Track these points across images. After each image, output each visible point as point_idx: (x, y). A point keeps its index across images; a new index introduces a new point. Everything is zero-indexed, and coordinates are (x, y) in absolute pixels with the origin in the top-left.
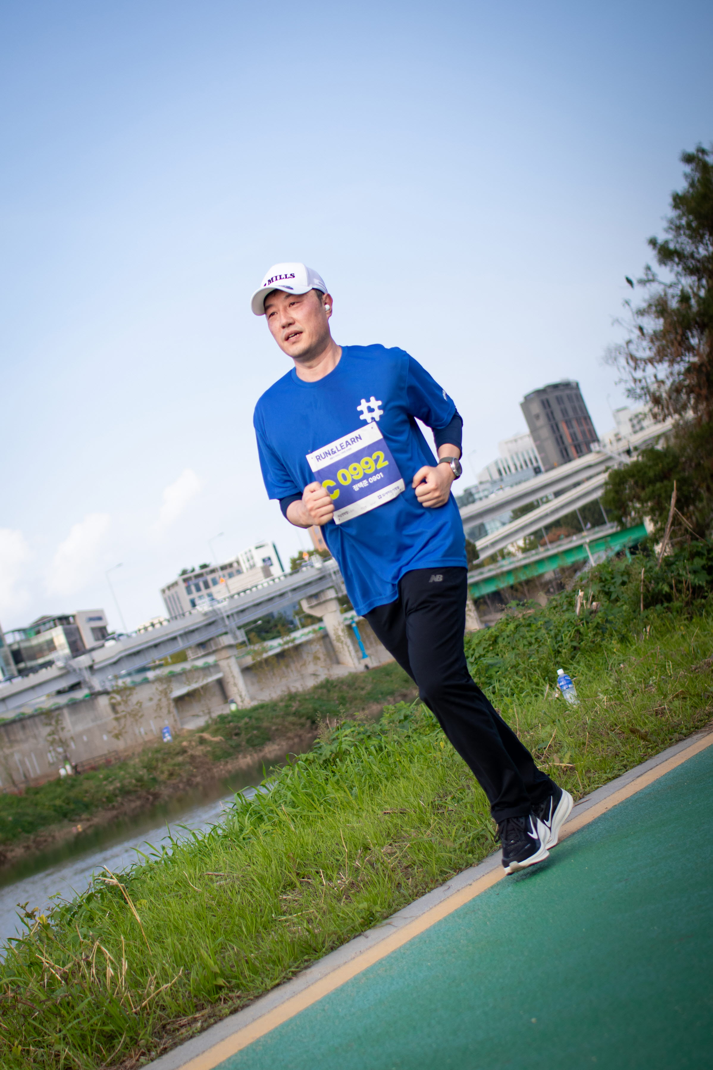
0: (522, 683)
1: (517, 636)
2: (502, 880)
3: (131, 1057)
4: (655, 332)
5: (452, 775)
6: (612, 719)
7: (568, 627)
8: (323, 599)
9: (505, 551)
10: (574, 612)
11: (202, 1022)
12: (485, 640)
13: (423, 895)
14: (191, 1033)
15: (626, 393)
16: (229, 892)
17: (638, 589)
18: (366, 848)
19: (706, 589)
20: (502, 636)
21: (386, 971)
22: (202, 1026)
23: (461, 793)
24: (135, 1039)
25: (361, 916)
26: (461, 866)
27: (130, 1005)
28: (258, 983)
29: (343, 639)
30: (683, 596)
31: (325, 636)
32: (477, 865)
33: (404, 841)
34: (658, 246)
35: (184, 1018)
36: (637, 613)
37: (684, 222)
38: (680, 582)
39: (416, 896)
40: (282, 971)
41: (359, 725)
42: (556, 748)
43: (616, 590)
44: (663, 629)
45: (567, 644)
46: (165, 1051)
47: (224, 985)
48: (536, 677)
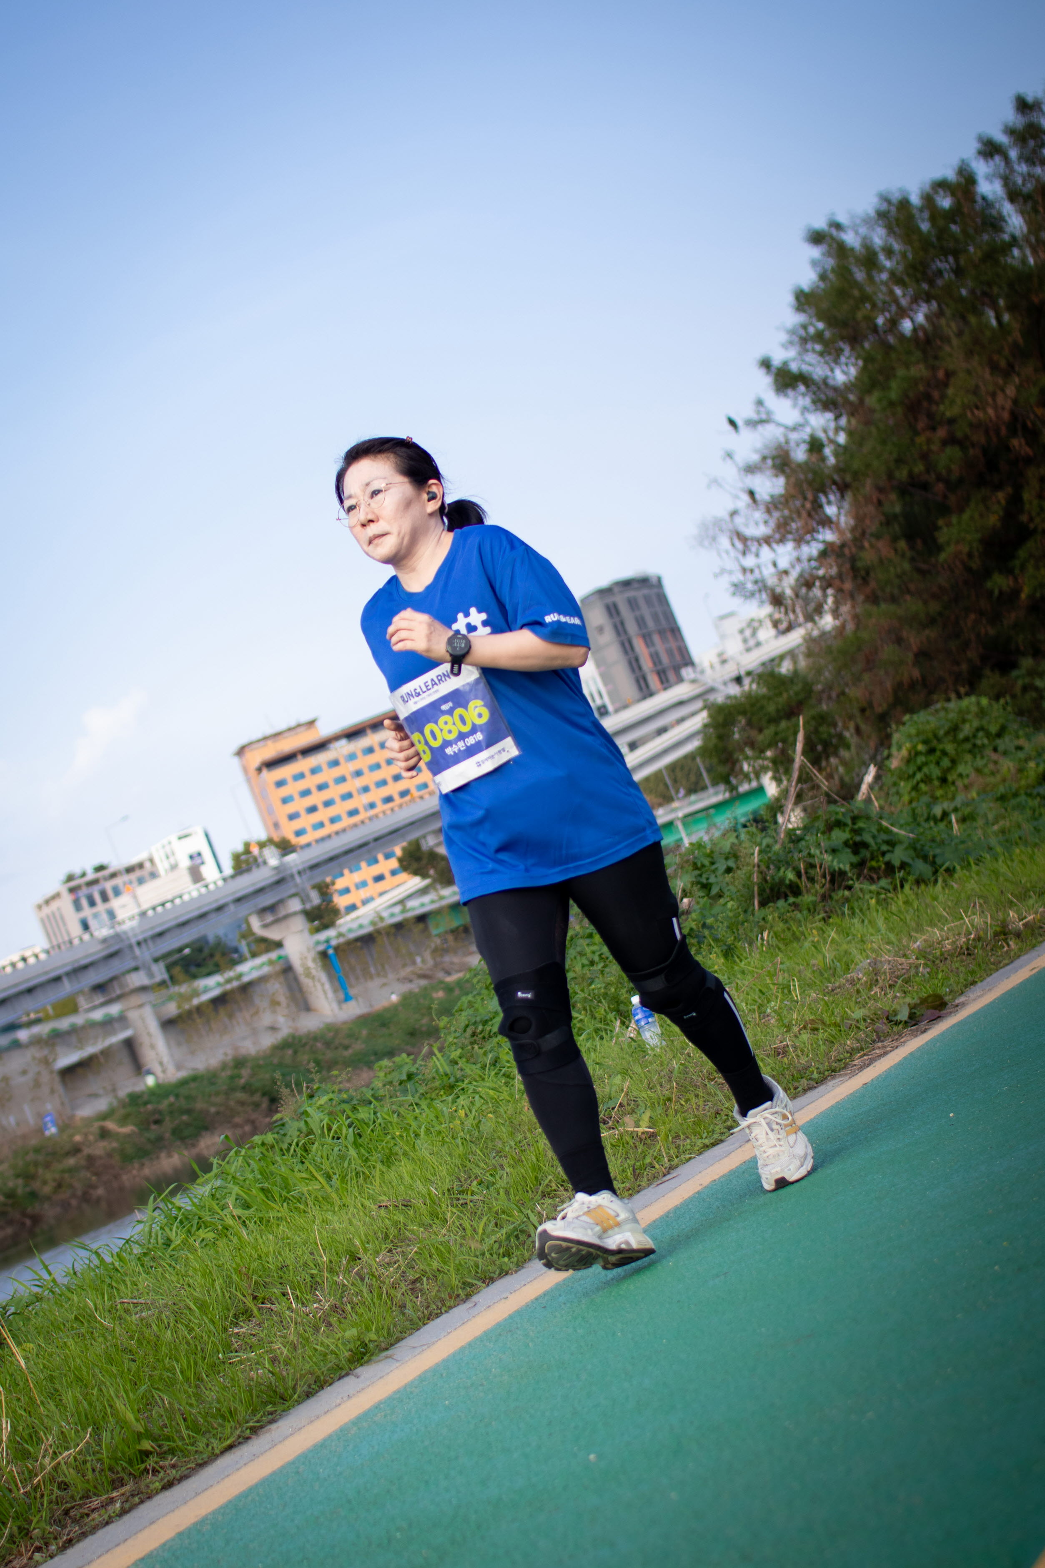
0: (581, 1021)
3: (22, 1555)
4: (772, 496)
5: (479, 1152)
8: (282, 912)
11: (122, 1503)
13: (437, 1317)
14: (106, 1517)
15: (732, 589)
16: (154, 1327)
17: (749, 877)
18: (354, 1258)
19: (850, 875)
21: (385, 1416)
22: (122, 1508)
23: (491, 1175)
24: (24, 1529)
25: (348, 1348)
26: (492, 1275)
27: (17, 1486)
28: (201, 1445)
29: (314, 972)
30: (817, 886)
31: (288, 969)
32: (516, 1272)
33: (408, 1245)
34: (774, 370)
35: (96, 1498)
36: (749, 913)
37: (812, 330)
38: (813, 866)
39: (429, 1318)
40: (236, 1428)
42: (629, 1108)
43: (718, 880)
44: (789, 935)
46: (70, 1543)
47: (152, 1449)
48: (601, 1011)
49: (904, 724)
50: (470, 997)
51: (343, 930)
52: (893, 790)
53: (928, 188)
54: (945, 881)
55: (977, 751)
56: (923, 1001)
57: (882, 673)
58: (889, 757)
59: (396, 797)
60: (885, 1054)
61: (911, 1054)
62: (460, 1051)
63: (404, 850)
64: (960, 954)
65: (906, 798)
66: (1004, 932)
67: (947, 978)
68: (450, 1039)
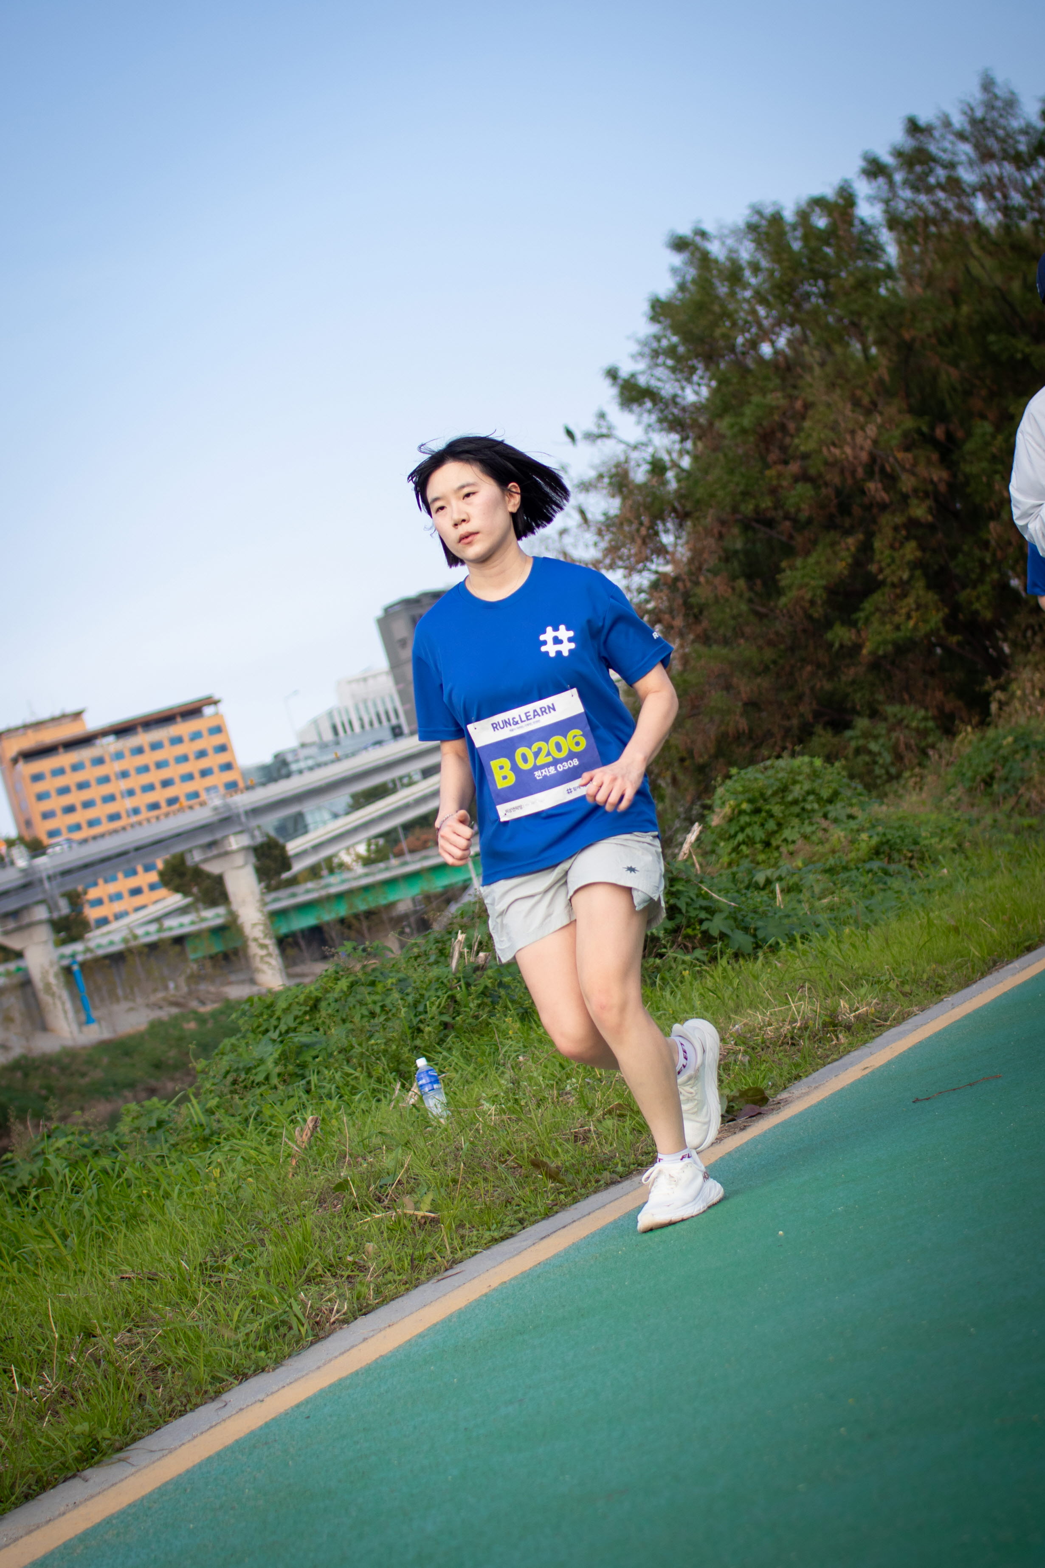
0: (356, 1078)
1: (352, 1000)
2: (315, 1395)
4: (605, 517)
5: (236, 1222)
6: (503, 1144)
7: (437, 990)
8: (26, 920)
9: (336, 861)
10: (448, 966)
12: (298, 1003)
13: (181, 1415)
18: (90, 1335)
19: (663, 942)
20: (326, 999)
21: (118, 1535)
23: (249, 1251)
25: (77, 1444)
26: (246, 1371)
29: (55, 989)
31: (26, 983)
32: (274, 1370)
33: (152, 1326)
34: (620, 382)
37: (665, 343)
39: (170, 1416)
41: (81, 1133)
42: (409, 1186)
45: (433, 1018)
48: (378, 1070)
49: (730, 778)
50: (233, 1040)
51: (92, 944)
53: (803, 202)
54: (766, 958)
55: (805, 815)
56: (743, 1094)
57: (706, 720)
58: (712, 814)
59: (163, 804)
61: (729, 1154)
63: (167, 863)
64: (783, 1043)
65: (725, 859)
66: (833, 1024)
67: (770, 1070)
68: (208, 1085)
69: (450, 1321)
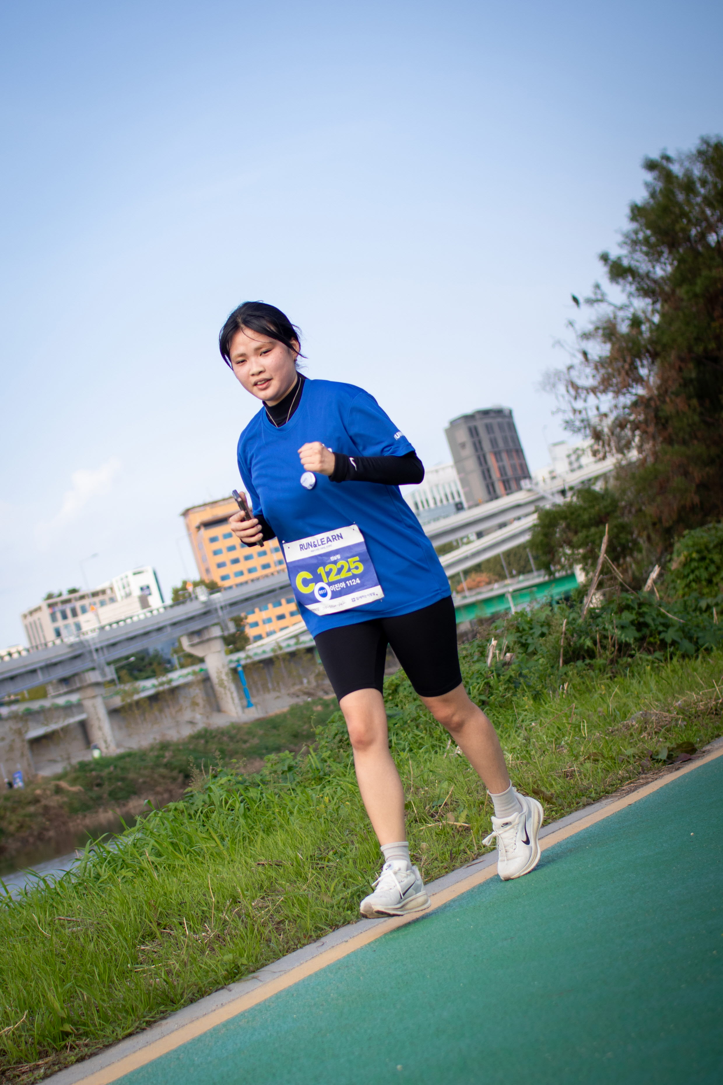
0: (422, 738)
4: (600, 357)
5: (336, 830)
7: (477, 678)
8: (206, 636)
10: (486, 662)
11: (46, 1069)
13: (294, 951)
14: (32, 1079)
15: (564, 425)
16: (82, 940)
17: (558, 642)
18: (235, 901)
19: (633, 646)
20: (403, 685)
21: (248, 1022)
22: (45, 1073)
23: (344, 848)
25: (225, 968)
26: (338, 923)
28: (108, 1031)
29: (226, 683)
30: (608, 653)
31: (206, 679)
32: (356, 922)
33: (277, 895)
34: (610, 263)
35: (26, 1064)
36: (555, 668)
37: (641, 236)
38: (606, 637)
39: (287, 951)
40: (135, 1021)
41: (237, 775)
42: (452, 807)
43: (534, 642)
44: (583, 687)
47: (71, 1031)
48: (437, 733)
49: (684, 537)
51: (251, 653)
52: (672, 586)
54: (704, 657)
56: (679, 746)
57: (671, 497)
58: (670, 560)
60: (647, 783)
61: (667, 785)
62: (329, 752)
64: (710, 713)
65: (680, 592)
67: (699, 731)
68: (323, 743)
69: (473, 891)
